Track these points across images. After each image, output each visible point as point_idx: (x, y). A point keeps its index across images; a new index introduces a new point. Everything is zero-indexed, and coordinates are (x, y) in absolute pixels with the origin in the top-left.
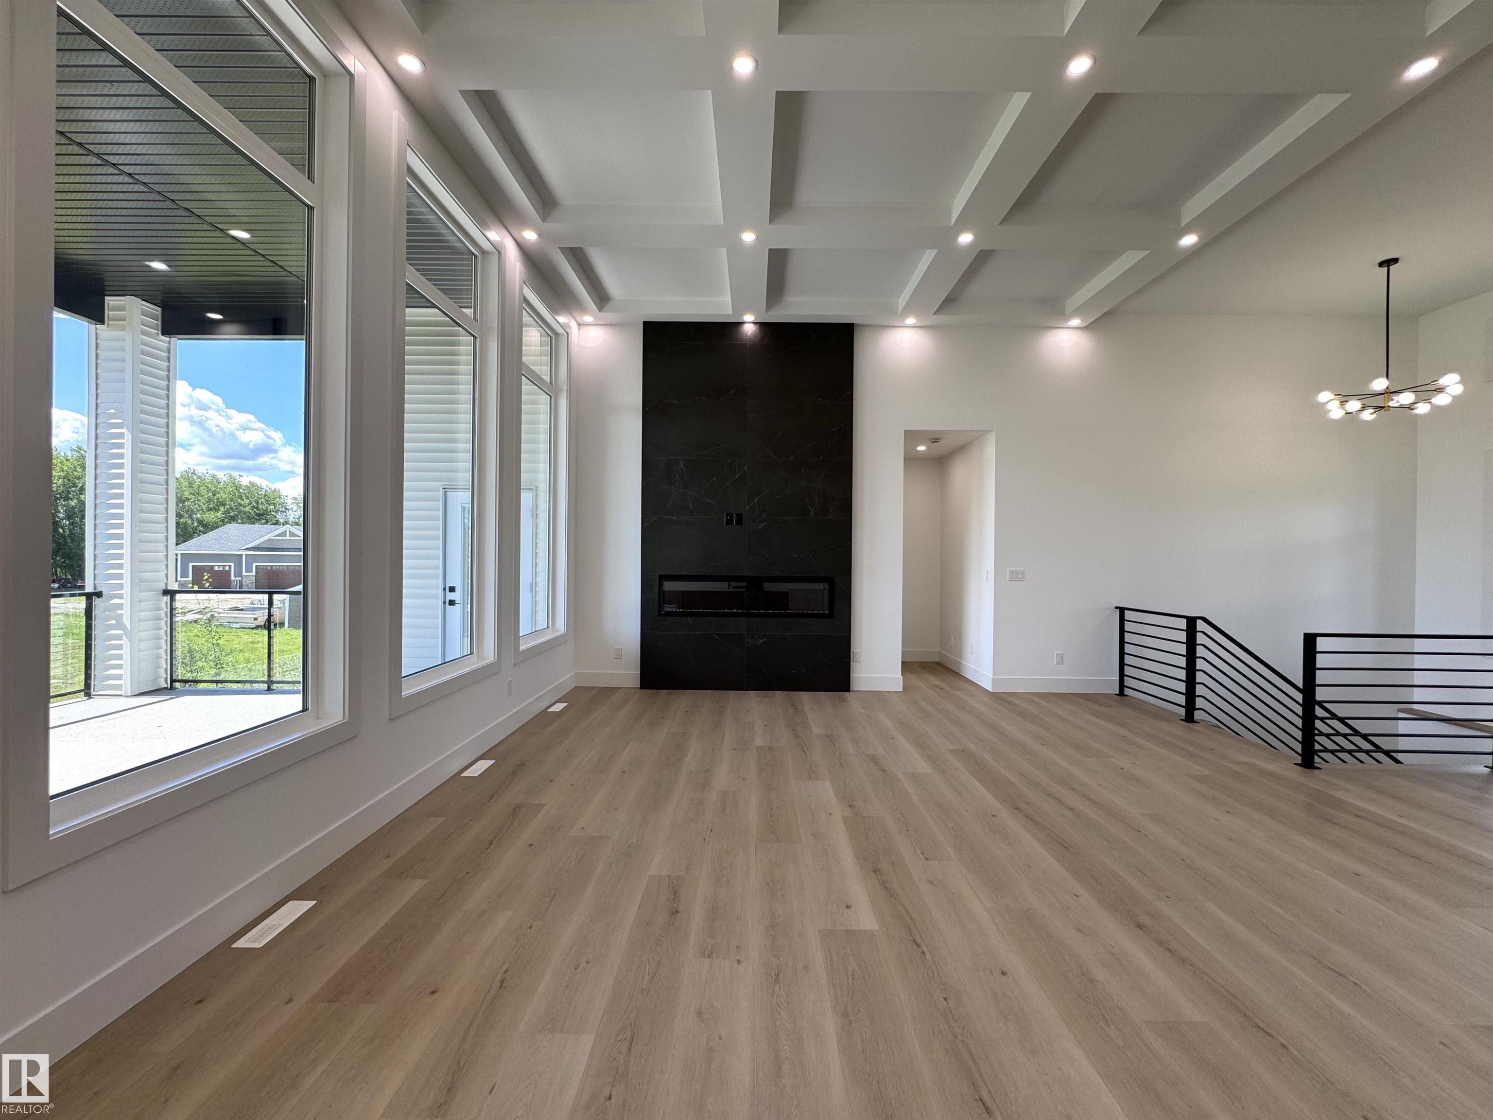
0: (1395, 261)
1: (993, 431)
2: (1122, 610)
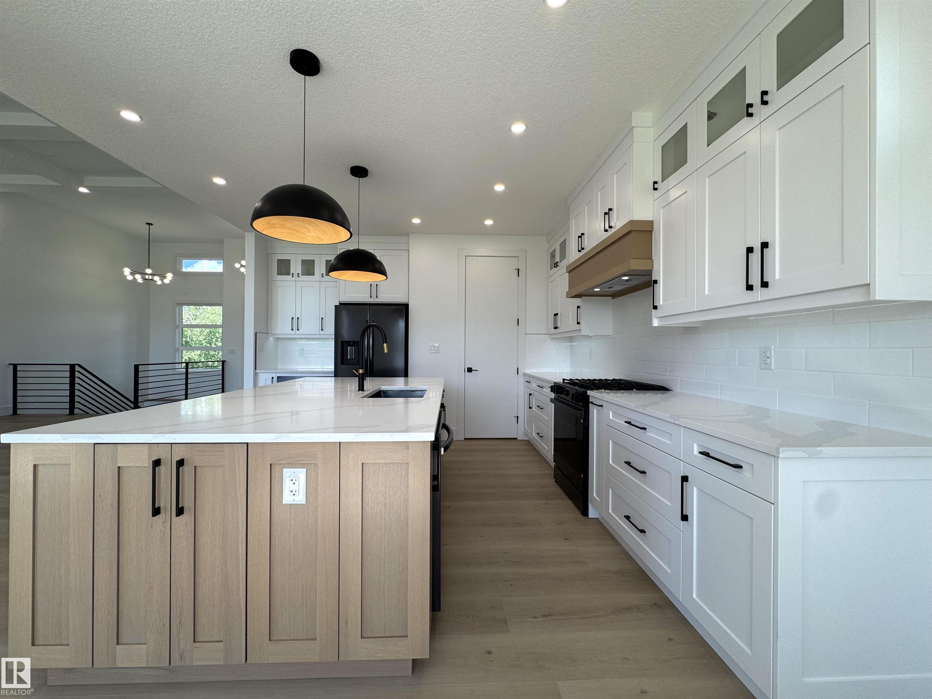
0: (152, 224)
2: (15, 365)
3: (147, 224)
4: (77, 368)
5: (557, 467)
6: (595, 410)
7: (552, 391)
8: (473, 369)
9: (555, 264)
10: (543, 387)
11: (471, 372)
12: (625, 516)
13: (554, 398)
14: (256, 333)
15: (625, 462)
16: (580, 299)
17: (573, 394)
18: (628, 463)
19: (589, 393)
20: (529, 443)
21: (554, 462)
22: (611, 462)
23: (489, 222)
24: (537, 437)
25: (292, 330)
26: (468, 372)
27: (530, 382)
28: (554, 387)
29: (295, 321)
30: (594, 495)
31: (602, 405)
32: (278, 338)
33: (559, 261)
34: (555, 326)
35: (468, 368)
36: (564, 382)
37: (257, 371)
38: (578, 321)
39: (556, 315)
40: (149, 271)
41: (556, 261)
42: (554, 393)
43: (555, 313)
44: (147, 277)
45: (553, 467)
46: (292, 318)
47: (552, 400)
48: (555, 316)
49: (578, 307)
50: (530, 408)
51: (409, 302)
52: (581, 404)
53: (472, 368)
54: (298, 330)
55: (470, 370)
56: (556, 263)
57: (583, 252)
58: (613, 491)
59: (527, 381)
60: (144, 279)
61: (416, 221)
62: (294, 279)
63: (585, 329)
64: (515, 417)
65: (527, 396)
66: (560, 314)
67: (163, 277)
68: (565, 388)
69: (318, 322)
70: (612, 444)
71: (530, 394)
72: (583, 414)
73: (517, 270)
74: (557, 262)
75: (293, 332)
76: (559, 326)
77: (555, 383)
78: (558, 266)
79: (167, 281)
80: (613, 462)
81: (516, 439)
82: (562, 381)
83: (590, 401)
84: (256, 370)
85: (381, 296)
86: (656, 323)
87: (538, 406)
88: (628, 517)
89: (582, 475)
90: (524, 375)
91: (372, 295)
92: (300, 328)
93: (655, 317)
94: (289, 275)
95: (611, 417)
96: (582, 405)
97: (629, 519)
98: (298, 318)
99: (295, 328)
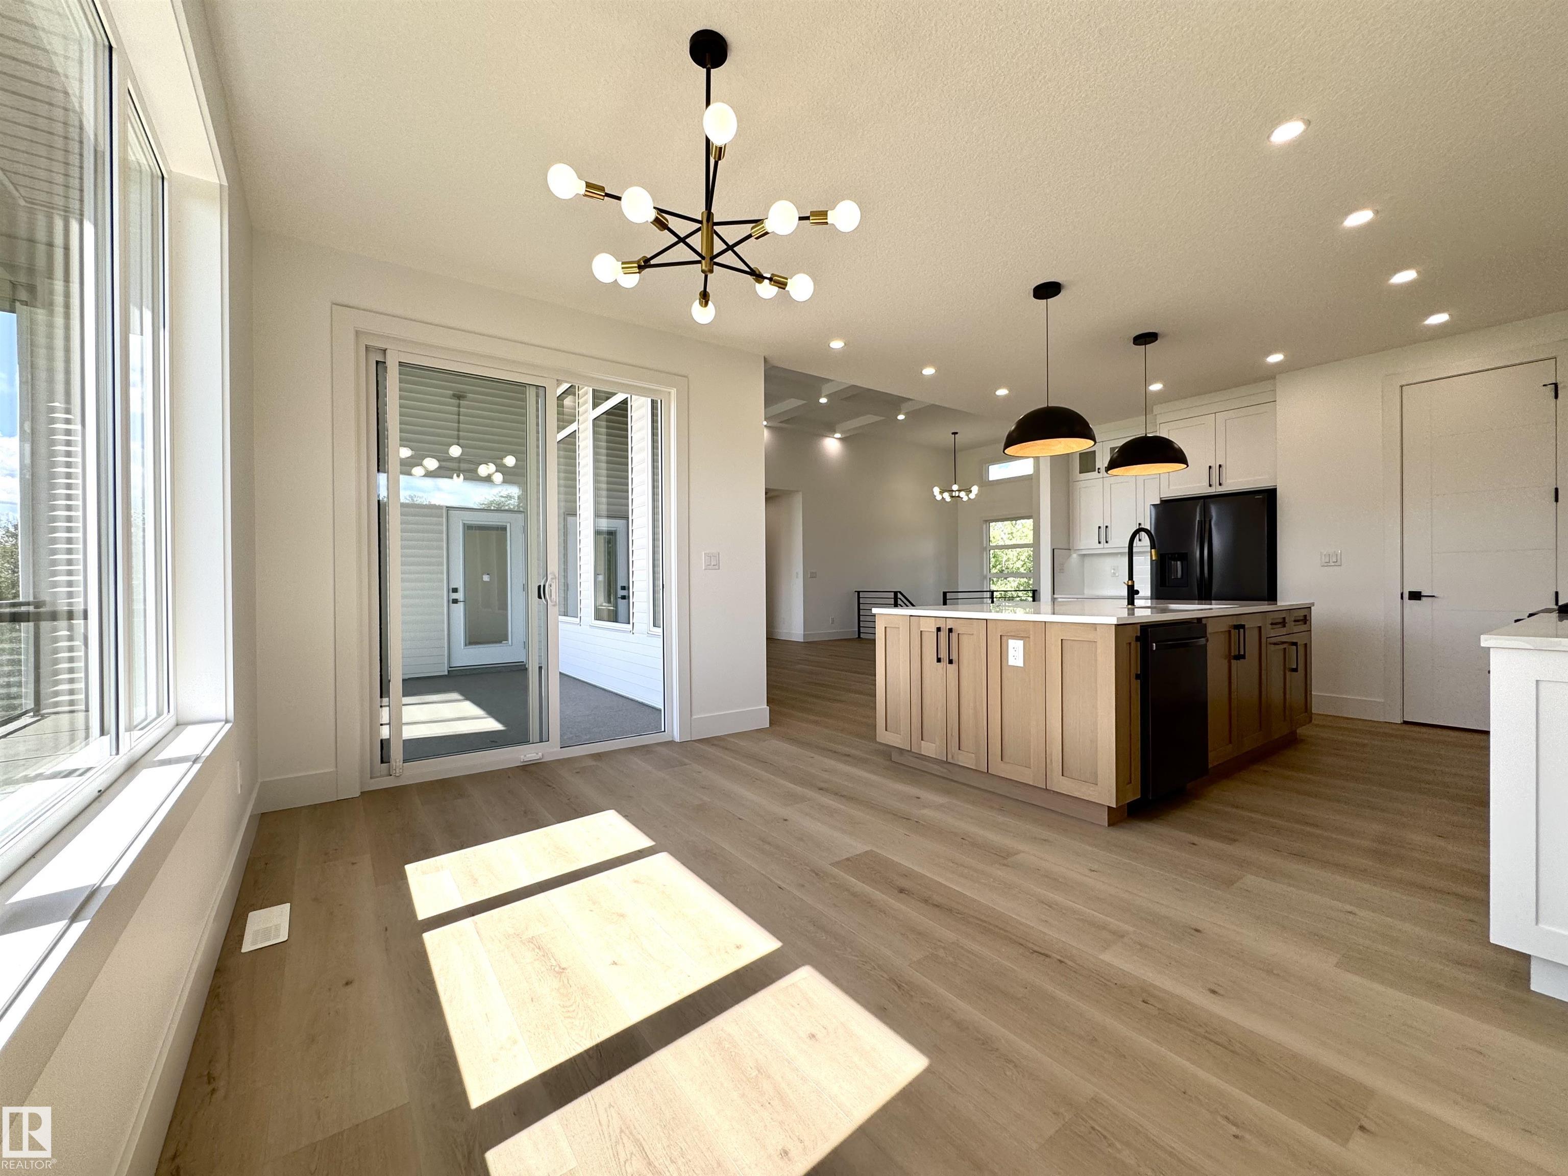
0: (957, 433)
1: (797, 491)
2: (859, 592)
3: (953, 433)
4: (899, 596)
8: (1422, 594)
11: (1420, 599)
14: (1053, 550)
23: (1438, 319)
25: (1099, 543)
26: (1410, 599)
29: (1103, 530)
32: (1084, 555)
35: (1411, 592)
37: (1056, 596)
40: (955, 487)
44: (954, 494)
46: (1099, 527)
51: (1276, 486)
53: (1420, 592)
54: (1107, 542)
55: (1416, 596)
60: (952, 497)
61: (1275, 358)
62: (1100, 475)
67: (969, 491)
73: (1554, 386)
75: (1101, 546)
79: (972, 496)
84: (1054, 594)
85: (1229, 481)
91: (1213, 483)
92: (1109, 540)
94: (1095, 471)
98: (1107, 527)
99: (1103, 540)
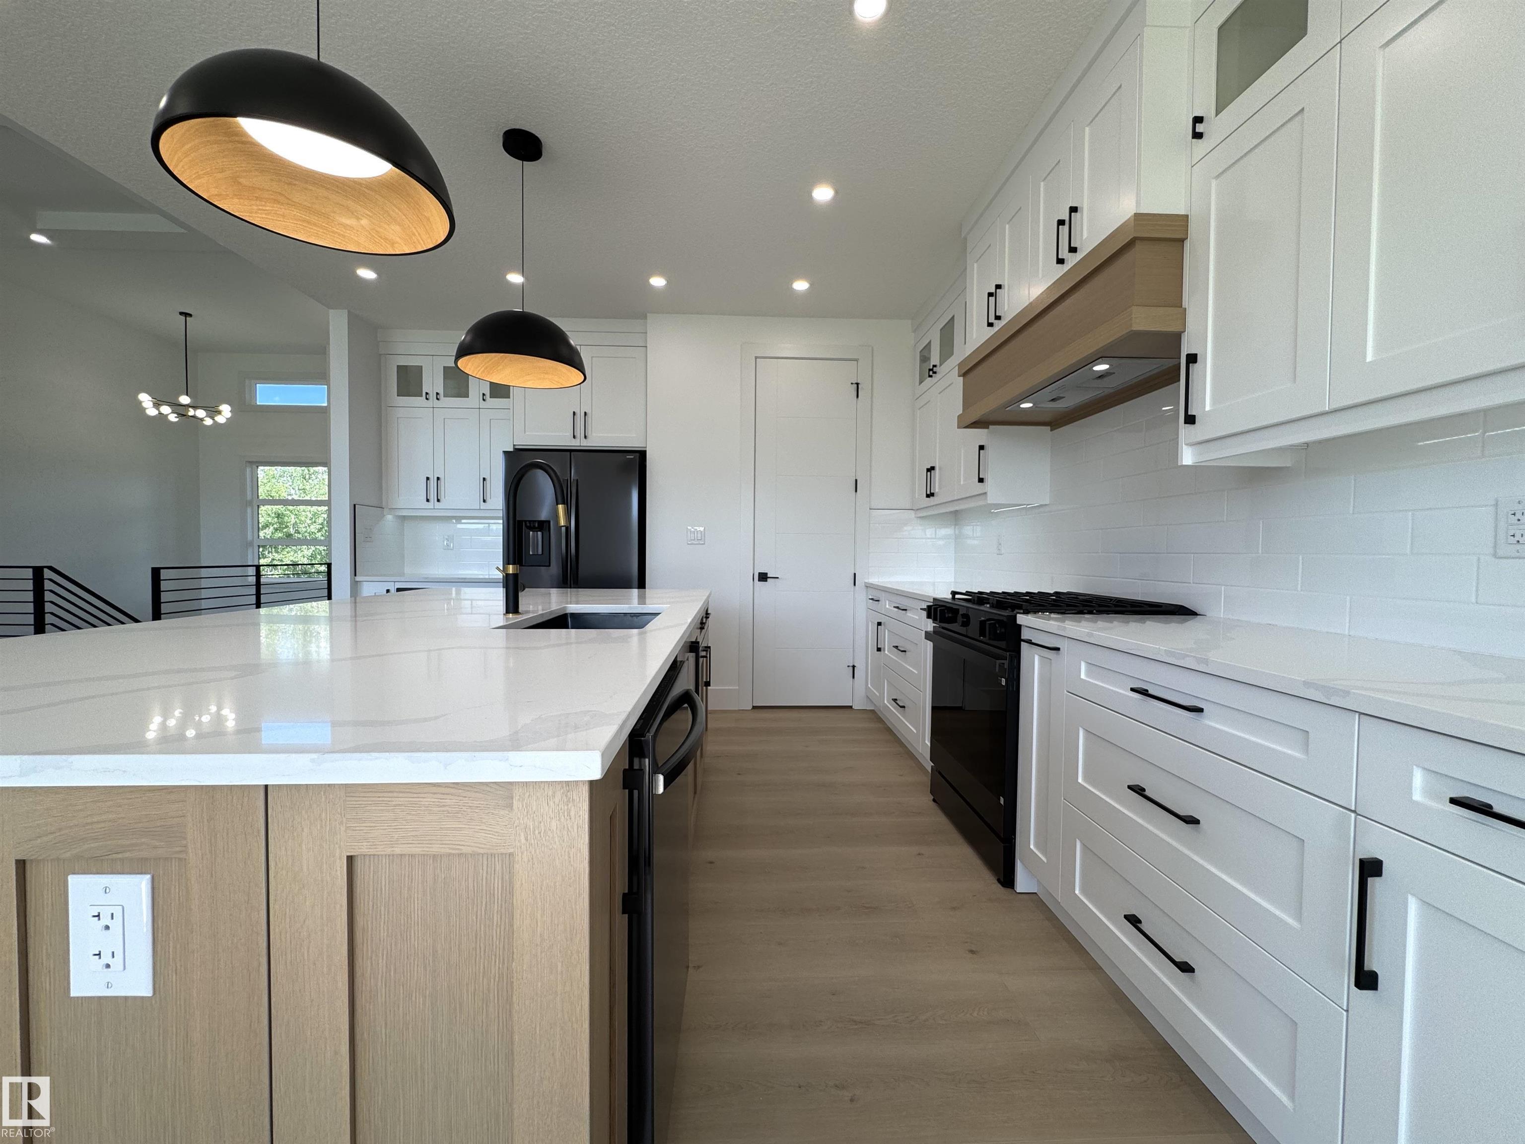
0: (190, 315)
3: (181, 313)
4: (49, 574)
5: (938, 772)
6: (1037, 658)
7: (929, 617)
8: (768, 576)
9: (930, 370)
10: (906, 610)
11: (766, 581)
12: (1126, 917)
13: (934, 632)
14: (355, 505)
15: (1129, 787)
16: (986, 430)
17: (983, 623)
18: (1139, 790)
19: (1022, 619)
20: (874, 716)
21: (931, 760)
22: (1080, 780)
23: (801, 285)
24: (892, 707)
25: (428, 500)
26: (759, 580)
27: (878, 601)
28: (935, 609)
29: (433, 483)
30: (1032, 847)
31: (1058, 646)
32: (404, 518)
33: (937, 363)
34: (928, 493)
35: (760, 574)
36: (953, 598)
37: (358, 578)
38: (981, 477)
39: (931, 469)
40: (185, 401)
41: (932, 364)
42: (935, 620)
43: (929, 467)
44: (183, 410)
45: (930, 771)
46: (428, 479)
47: (928, 636)
48: (929, 473)
49: (981, 448)
50: (879, 650)
51: (646, 447)
52: (1003, 644)
53: (767, 574)
54: (438, 500)
55: (763, 577)
56: (931, 367)
57: (998, 325)
58: (1084, 847)
59: (872, 599)
60: (179, 414)
61: (658, 282)
62: (429, 403)
63: (994, 493)
64: (848, 666)
65: (872, 627)
66: (940, 469)
67: (213, 412)
68: (958, 610)
69: (477, 485)
70: (1086, 739)
71: (879, 624)
72: (1006, 666)
73: (856, 385)
74: (935, 366)
75: (430, 505)
76: (937, 490)
77: (934, 599)
78: (935, 373)
80: (1085, 778)
81: (851, 707)
82: (950, 596)
83: (1022, 638)
84: (355, 575)
85: (594, 434)
86: (1188, 457)
87: (896, 647)
88: (1133, 920)
89: (1002, 799)
90: (867, 587)
91: (577, 434)
92: (442, 498)
93: (1186, 444)
94: (421, 395)
95: (1083, 676)
96: (1004, 646)
97: (1138, 925)
98: (438, 479)
99: (433, 497)
